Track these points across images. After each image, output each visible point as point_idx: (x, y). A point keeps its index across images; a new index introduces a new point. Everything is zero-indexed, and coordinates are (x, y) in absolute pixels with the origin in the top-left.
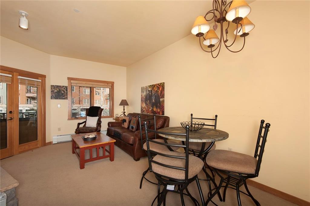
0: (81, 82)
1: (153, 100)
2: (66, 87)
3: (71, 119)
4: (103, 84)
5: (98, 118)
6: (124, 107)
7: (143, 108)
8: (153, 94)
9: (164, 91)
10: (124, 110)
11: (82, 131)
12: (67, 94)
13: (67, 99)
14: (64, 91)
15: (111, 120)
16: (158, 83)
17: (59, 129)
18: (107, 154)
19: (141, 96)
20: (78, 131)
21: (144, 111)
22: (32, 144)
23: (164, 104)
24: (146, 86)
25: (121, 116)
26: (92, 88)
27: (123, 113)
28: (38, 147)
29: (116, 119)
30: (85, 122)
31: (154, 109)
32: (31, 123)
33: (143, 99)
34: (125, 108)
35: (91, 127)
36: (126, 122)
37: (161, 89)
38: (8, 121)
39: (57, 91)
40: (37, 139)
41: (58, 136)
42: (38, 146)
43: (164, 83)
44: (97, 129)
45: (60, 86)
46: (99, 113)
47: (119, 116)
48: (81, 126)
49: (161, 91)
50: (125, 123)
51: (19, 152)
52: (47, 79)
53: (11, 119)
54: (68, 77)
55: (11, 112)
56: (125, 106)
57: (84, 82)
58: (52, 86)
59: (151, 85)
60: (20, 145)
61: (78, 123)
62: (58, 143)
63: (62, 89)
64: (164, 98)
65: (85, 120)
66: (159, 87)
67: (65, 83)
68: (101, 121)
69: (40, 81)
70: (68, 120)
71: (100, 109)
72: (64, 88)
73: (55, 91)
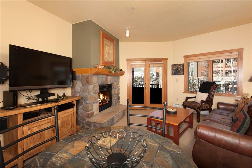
3: (187, 92)
12: (183, 71)
13: (183, 75)
14: (181, 68)
39: (176, 68)
41: (175, 104)
46: (212, 89)
53: (146, 88)
54: (184, 56)
55: (145, 84)
60: (151, 104)
61: (187, 97)
63: (179, 66)
69: (163, 63)
70: (183, 93)
71: (213, 85)
72: (181, 66)
73: (174, 69)
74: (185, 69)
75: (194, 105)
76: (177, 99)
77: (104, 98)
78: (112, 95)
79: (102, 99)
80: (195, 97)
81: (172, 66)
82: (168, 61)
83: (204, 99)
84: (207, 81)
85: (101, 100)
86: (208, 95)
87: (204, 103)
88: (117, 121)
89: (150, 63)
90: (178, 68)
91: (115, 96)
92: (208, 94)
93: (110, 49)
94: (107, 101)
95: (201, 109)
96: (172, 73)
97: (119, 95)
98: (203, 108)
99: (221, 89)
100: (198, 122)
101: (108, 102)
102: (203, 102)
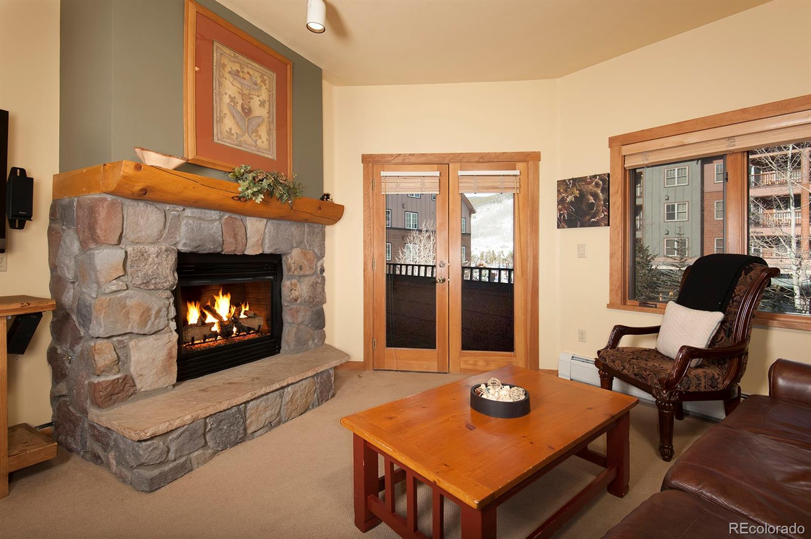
2: (605, 178)
3: (624, 307)
12: (608, 206)
13: (608, 225)
14: (595, 196)
39: (575, 197)
41: (574, 357)
45: (583, 179)
51: (461, 369)
53: (443, 281)
54: (609, 138)
58: (560, 183)
60: (465, 351)
61: (616, 326)
63: (590, 187)
69: (517, 172)
70: (609, 306)
71: (751, 269)
72: (597, 185)
73: (568, 199)
74: (616, 201)
75: (645, 370)
76: (582, 336)
77: (239, 312)
78: (284, 303)
79: (225, 319)
80: (655, 330)
81: (558, 186)
82: (542, 164)
83: (701, 342)
85: (221, 323)
86: (723, 322)
87: (694, 362)
88: (270, 426)
89: (461, 173)
90: (582, 195)
91: (298, 311)
92: (719, 316)
93: (256, 99)
94: (249, 329)
95: (681, 392)
96: (559, 220)
97: (325, 306)
98: (692, 389)
99: (794, 303)
100: (664, 459)
101: (257, 332)
102: (690, 353)
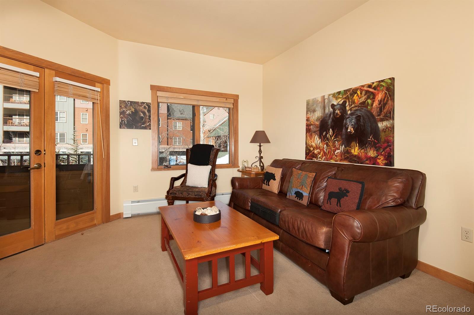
0: (176, 95)
1: (347, 129)
2: (148, 105)
3: (158, 169)
4: (217, 99)
5: (209, 167)
6: (260, 146)
7: (312, 149)
8: (349, 112)
9: (393, 100)
10: (260, 151)
11: (181, 195)
12: (150, 119)
13: (150, 129)
14: (144, 113)
15: (235, 173)
16: (369, 82)
17: (136, 189)
18: (254, 272)
19: (307, 120)
20: (170, 196)
21: (315, 156)
22: (83, 218)
23: (393, 137)
24: (324, 96)
25: (253, 166)
26: (196, 108)
27: (258, 159)
28: (95, 225)
29: (243, 172)
30: (185, 175)
31: (353, 151)
32: (86, 174)
33: (312, 127)
34: (262, 147)
35: (196, 186)
36: (275, 180)
37: (379, 97)
38: (32, 171)
39: (132, 112)
40: (93, 209)
41: (132, 202)
42: (95, 222)
43: (393, 79)
44: (210, 193)
45: (137, 103)
46: (212, 157)
47: (250, 166)
48: (178, 183)
49: (380, 102)
50: (272, 181)
51: (56, 236)
52: (111, 87)
53: (39, 167)
54: (151, 85)
55: (38, 152)
56: (262, 144)
57: (182, 96)
58: (121, 102)
59: (339, 93)
60: (59, 221)
61: (172, 178)
62: (133, 217)
64: (393, 119)
65: (184, 172)
66: (372, 93)
67: (146, 97)
68: (216, 175)
69: (99, 89)
70: (152, 170)
71: (213, 149)
72: (145, 107)
73: (127, 113)
74: (155, 117)
84: (203, 144)
89: (58, 79)
90: (136, 111)
96: (121, 123)
